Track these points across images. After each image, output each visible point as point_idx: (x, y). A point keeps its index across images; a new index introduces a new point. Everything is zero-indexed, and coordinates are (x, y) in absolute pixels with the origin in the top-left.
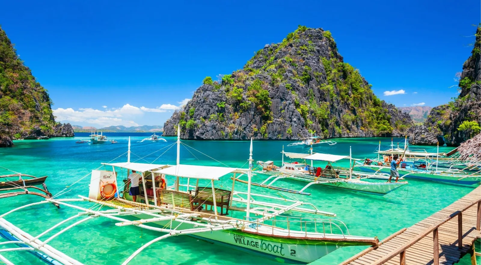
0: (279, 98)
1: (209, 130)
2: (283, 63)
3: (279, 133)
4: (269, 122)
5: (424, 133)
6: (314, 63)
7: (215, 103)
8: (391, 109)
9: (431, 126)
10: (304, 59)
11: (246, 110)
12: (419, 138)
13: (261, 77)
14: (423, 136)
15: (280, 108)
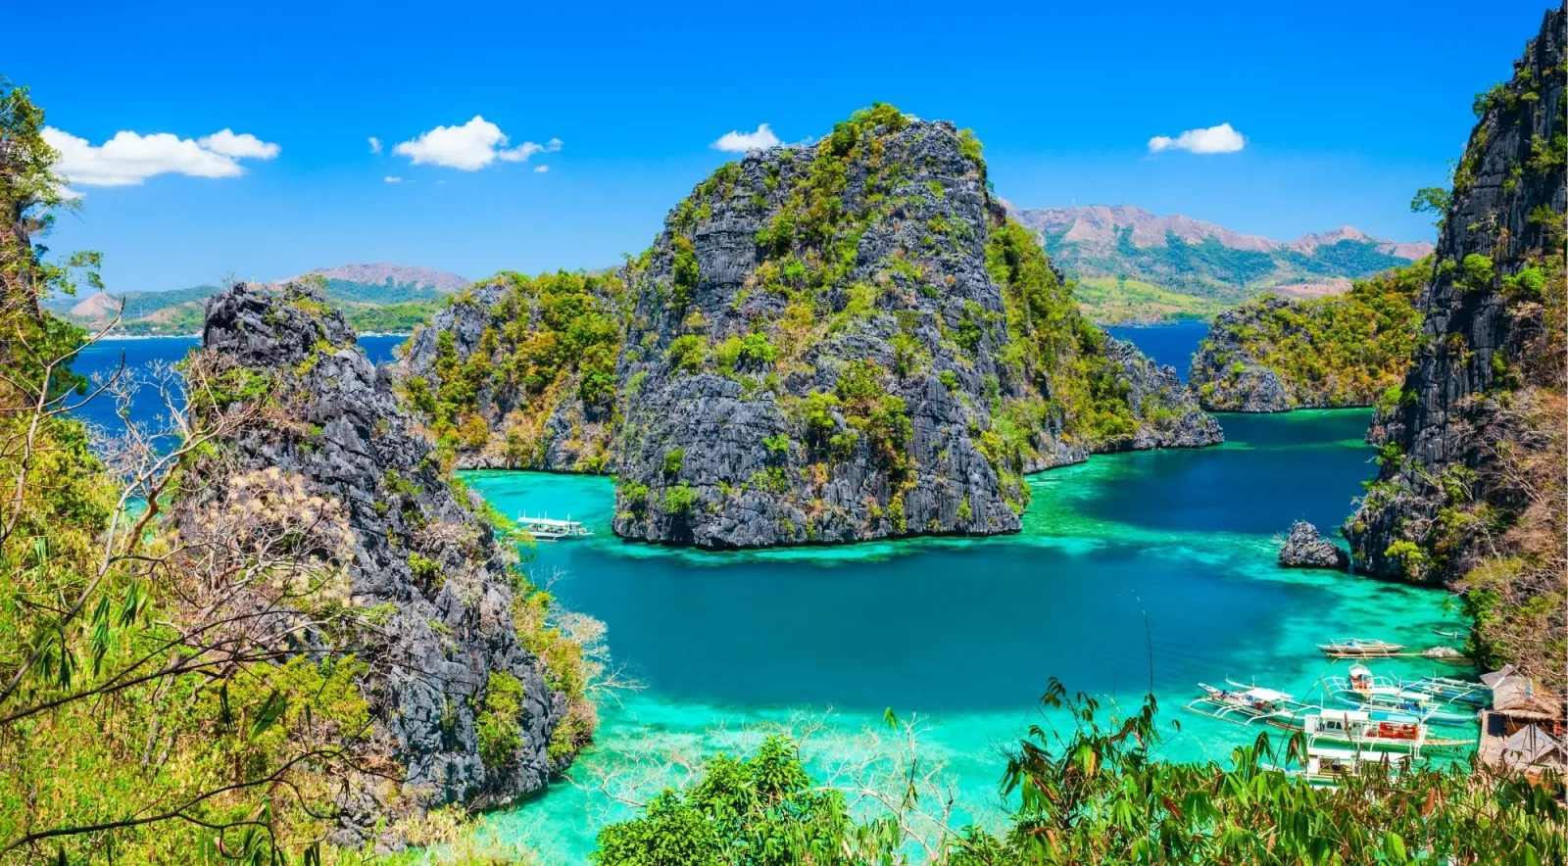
0: (928, 416)
1: (746, 518)
2: (898, 285)
3: (935, 514)
4: (907, 485)
5: (1312, 540)
6: (978, 281)
7: (755, 434)
8: (1130, 361)
9: (1214, 380)
10: (947, 266)
11: (844, 455)
12: (1303, 552)
13: (862, 344)
14: (1311, 549)
15: (932, 445)
